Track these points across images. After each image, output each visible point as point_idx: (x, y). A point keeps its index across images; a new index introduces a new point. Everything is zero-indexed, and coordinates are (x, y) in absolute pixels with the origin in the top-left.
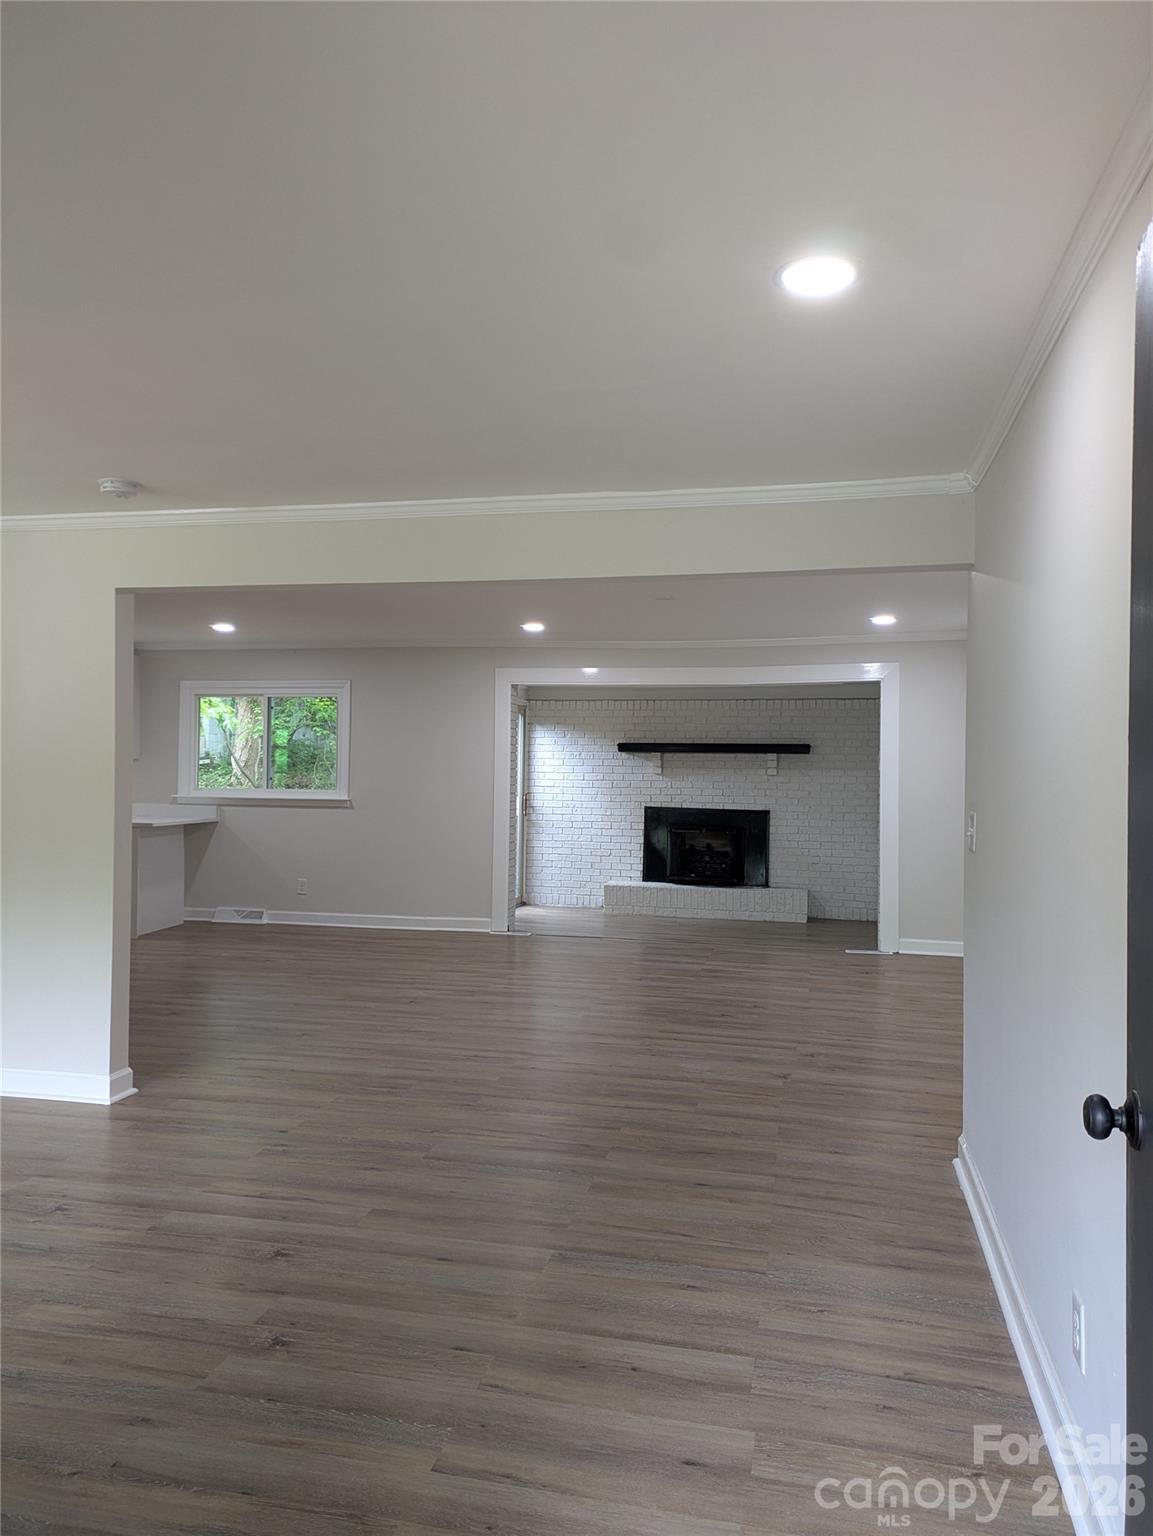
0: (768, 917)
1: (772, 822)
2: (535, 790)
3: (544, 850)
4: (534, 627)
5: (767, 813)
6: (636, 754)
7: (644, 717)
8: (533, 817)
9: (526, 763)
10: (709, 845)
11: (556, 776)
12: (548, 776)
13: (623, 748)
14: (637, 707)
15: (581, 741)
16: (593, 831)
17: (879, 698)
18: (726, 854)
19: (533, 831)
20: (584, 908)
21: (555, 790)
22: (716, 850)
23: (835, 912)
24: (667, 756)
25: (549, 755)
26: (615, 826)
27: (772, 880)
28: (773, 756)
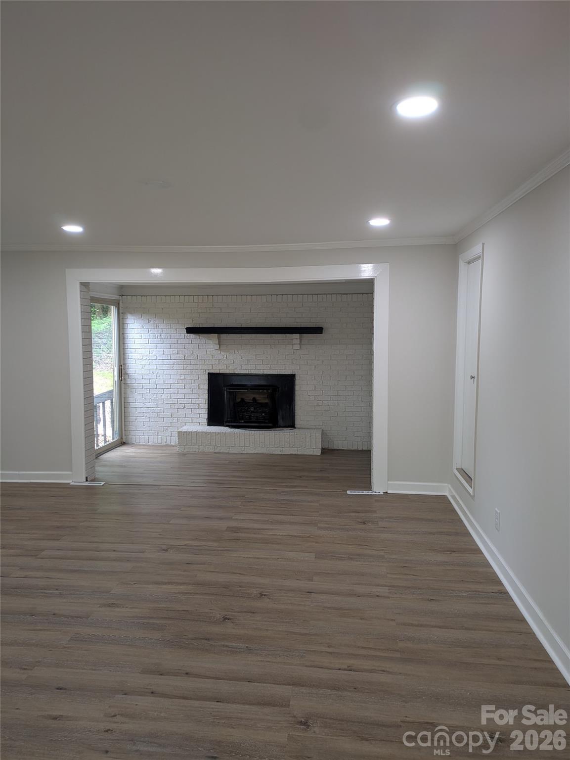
0: (294, 451)
1: (297, 382)
2: (128, 361)
3: (137, 405)
4: (73, 229)
5: (292, 377)
6: (200, 335)
7: (206, 308)
8: (129, 382)
9: (121, 343)
10: (254, 399)
11: (143, 351)
12: (140, 351)
13: (190, 330)
14: (201, 300)
15: (161, 326)
16: (172, 391)
17: (372, 293)
18: (267, 403)
19: (128, 391)
20: (167, 446)
21: (144, 362)
22: (260, 402)
23: (340, 444)
24: (223, 336)
25: (138, 336)
26: (187, 386)
27: (298, 422)
28: (297, 336)
